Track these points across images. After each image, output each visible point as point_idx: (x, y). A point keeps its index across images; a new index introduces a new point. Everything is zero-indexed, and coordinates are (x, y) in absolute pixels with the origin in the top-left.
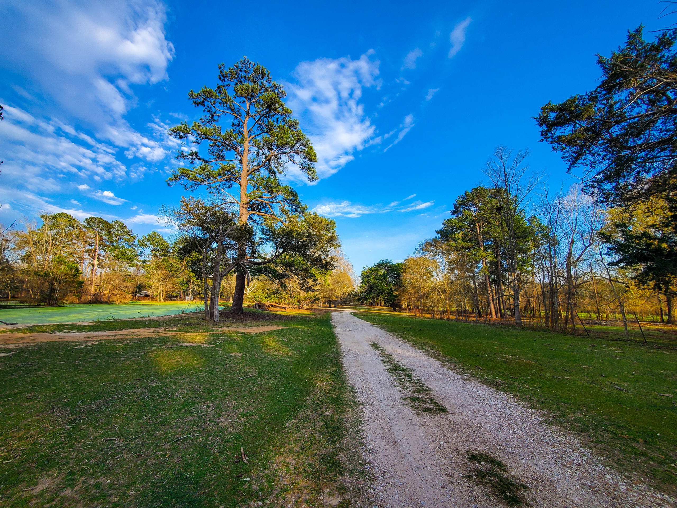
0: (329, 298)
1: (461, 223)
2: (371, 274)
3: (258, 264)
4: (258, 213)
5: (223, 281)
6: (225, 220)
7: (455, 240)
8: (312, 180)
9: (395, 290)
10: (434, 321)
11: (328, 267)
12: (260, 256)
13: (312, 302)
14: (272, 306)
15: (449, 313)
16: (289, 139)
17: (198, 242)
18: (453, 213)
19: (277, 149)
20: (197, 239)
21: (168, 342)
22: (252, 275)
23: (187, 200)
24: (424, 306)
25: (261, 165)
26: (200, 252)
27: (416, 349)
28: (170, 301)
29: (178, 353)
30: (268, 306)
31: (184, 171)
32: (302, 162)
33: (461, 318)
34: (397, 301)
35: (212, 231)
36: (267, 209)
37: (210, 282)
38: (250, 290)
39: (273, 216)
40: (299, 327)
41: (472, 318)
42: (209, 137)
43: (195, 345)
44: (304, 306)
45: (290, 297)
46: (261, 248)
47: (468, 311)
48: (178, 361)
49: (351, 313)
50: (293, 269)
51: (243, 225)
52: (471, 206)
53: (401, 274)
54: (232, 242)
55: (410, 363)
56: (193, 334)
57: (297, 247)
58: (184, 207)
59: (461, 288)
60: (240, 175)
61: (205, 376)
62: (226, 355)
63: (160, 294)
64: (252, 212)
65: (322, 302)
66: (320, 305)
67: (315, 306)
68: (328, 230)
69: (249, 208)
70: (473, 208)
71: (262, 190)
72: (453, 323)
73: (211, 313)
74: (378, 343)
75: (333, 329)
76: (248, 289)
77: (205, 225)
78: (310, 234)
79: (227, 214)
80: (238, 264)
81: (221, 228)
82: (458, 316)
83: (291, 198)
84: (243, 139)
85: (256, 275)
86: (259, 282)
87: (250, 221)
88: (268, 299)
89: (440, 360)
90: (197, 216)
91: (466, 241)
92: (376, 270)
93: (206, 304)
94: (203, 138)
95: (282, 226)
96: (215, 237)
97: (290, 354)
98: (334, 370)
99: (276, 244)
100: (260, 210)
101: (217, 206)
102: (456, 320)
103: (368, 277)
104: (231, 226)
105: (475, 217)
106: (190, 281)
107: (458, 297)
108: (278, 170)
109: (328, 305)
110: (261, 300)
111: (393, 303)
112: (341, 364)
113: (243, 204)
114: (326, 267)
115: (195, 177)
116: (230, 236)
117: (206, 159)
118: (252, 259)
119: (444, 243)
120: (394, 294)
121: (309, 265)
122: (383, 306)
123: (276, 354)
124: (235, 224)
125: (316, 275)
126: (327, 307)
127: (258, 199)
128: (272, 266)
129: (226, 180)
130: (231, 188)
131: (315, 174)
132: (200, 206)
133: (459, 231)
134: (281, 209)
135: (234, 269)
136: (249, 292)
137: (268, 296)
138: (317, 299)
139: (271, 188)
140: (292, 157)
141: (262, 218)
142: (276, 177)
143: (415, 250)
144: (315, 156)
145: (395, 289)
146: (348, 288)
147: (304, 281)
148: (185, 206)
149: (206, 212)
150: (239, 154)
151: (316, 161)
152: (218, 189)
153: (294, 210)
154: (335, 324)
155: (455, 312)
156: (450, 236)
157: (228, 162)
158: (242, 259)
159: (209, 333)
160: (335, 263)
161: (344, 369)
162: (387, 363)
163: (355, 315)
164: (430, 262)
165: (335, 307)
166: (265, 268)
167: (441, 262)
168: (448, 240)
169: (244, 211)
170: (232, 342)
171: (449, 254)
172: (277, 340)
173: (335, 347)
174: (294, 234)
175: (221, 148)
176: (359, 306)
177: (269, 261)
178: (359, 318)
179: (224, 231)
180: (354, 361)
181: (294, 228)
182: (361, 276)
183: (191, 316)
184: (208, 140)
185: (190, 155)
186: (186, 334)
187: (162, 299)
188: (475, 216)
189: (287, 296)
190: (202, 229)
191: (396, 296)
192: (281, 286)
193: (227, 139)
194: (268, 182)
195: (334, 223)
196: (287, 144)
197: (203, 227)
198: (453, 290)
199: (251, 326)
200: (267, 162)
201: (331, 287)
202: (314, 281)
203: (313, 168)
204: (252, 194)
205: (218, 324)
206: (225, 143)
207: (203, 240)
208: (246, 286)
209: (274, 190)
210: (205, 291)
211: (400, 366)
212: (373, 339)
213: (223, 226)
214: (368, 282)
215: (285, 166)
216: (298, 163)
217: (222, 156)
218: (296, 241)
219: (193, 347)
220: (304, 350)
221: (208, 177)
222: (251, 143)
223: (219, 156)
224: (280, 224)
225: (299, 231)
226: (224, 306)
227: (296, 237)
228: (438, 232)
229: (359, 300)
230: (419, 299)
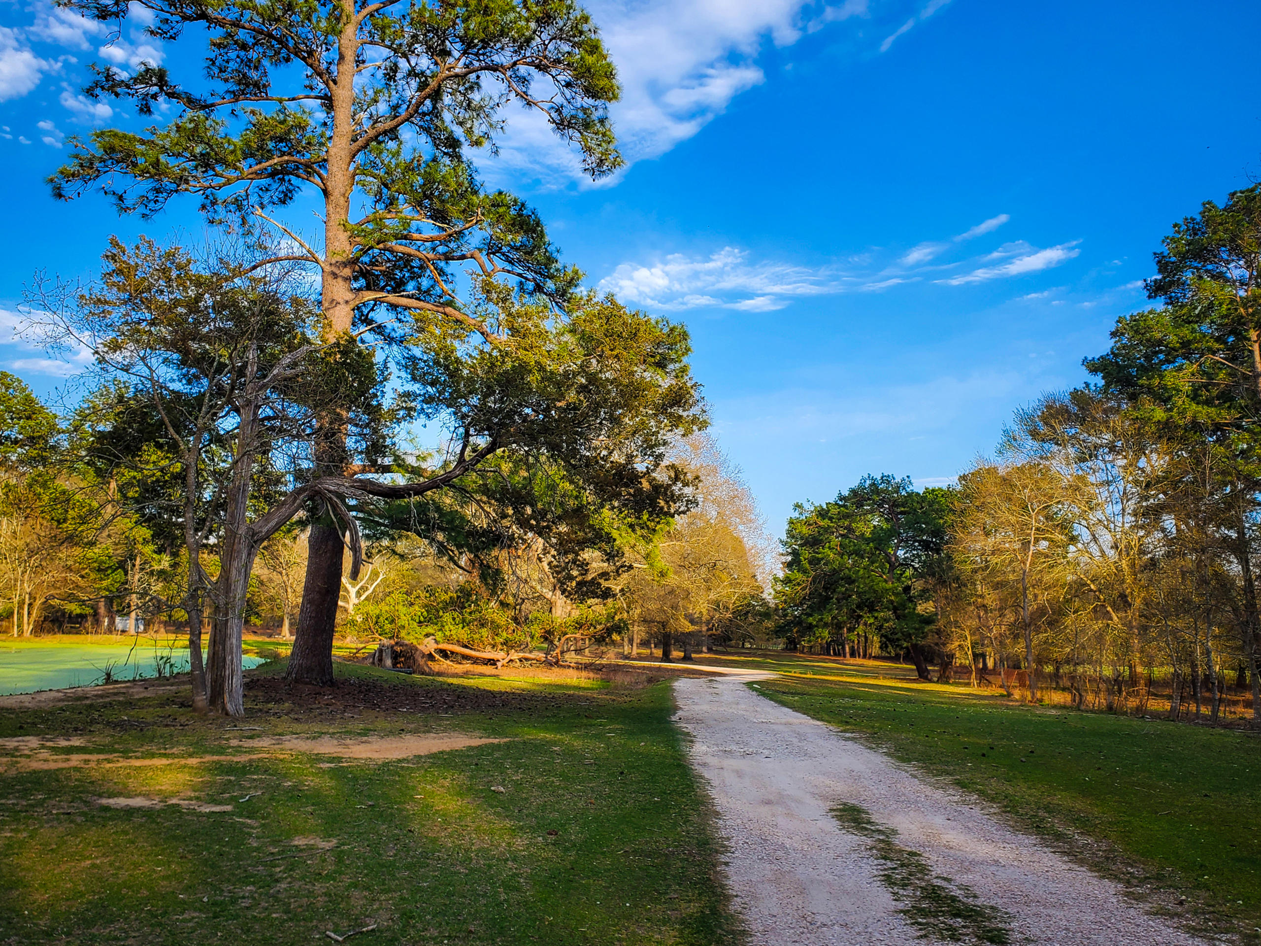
0: (664, 625)
1: (1185, 331)
2: (827, 530)
3: (393, 493)
4: (392, 298)
5: (257, 560)
6: (270, 325)
7: (1163, 398)
8: (598, 169)
9: (924, 595)
10: (1082, 718)
11: (662, 503)
12: (400, 464)
13: (600, 640)
14: (444, 654)
15: (1142, 688)
16: (512, 16)
17: (169, 410)
18: (1156, 290)
19: (465, 53)
20: (162, 398)
21: (52, 793)
22: (368, 537)
23: (130, 251)
24: (1040, 661)
25: (403, 112)
26: (173, 447)
27: (1015, 830)
28: (59, 636)
29: (93, 834)
30: (431, 657)
31: (116, 142)
32: (559, 100)
33: (1193, 708)
34: (930, 640)
35: (221, 367)
36: (425, 283)
37: (211, 564)
38: (358, 594)
39: (449, 310)
40: (549, 736)
41: (1240, 709)
42: (210, 11)
43: (155, 803)
44: (567, 656)
45: (515, 619)
46: (403, 434)
47: (1221, 679)
48: (94, 866)
49: (750, 685)
50: (529, 510)
51: (337, 344)
52: (1228, 262)
53: (949, 531)
54: (293, 411)
55: (994, 888)
56: (147, 762)
57: (545, 429)
58: (115, 279)
59: (1190, 585)
60: (323, 154)
61: (200, 925)
62: (275, 843)
63: (21, 607)
64: (369, 296)
65: (637, 640)
66: (626, 650)
67: (610, 657)
68: (661, 365)
69: (356, 279)
70: (1237, 271)
71: (406, 210)
72: (1161, 726)
73: (214, 681)
74: (864, 806)
75: (684, 747)
76: (353, 591)
77: (194, 346)
78: (593, 379)
79: (277, 301)
80: (318, 493)
81: (251, 355)
82: (1182, 699)
83: (519, 239)
84: (338, 19)
85: (384, 534)
86: (396, 561)
87: (363, 328)
88: (430, 630)
89: (1115, 878)
90: (165, 313)
91: (1208, 403)
92: (846, 516)
93: (194, 645)
94: (185, 18)
95: (487, 348)
96: (233, 388)
97: (520, 843)
98: (693, 908)
99: (464, 417)
100: (398, 287)
101: (238, 272)
102: (1172, 716)
103: (813, 542)
104: (291, 348)
105: (1245, 306)
106: (132, 557)
107: (1180, 625)
108: (470, 131)
109: (659, 652)
110: (403, 634)
111: (915, 646)
112: (723, 887)
113: (337, 264)
114: (653, 504)
115: (156, 164)
116: (285, 387)
117: (196, 94)
118: (370, 476)
119: (1117, 411)
120: (920, 609)
121: (589, 496)
122: (876, 658)
123: (465, 843)
124: (306, 340)
125: (615, 534)
126: (656, 659)
127: (393, 243)
128: (448, 500)
129: (272, 175)
130: (291, 205)
131: (611, 147)
132: (174, 274)
133: (1180, 361)
134: (479, 284)
135: (301, 514)
136: (353, 600)
137: (431, 617)
138: (619, 628)
139: (442, 201)
140: (524, 80)
141: (408, 316)
142: (459, 157)
143: (1000, 438)
144: (610, 75)
145: (925, 591)
146: (735, 584)
147: (571, 557)
148: (119, 272)
149: (199, 298)
150: (320, 75)
151: (615, 97)
152: (240, 208)
153: (530, 286)
154: (689, 728)
155: (1165, 683)
156: (1143, 381)
157: (278, 107)
158: (331, 474)
159: (208, 758)
160: (688, 490)
161: (735, 906)
162: (904, 886)
163: (765, 690)
164: (1065, 483)
165: (687, 659)
166: (422, 507)
167: (1108, 483)
168: (1133, 397)
169: (341, 291)
170: (296, 795)
171: (1141, 451)
172: (469, 789)
173: (695, 818)
174: (533, 379)
175: (253, 55)
176: (777, 656)
177: (436, 483)
178: (783, 704)
179: (264, 369)
180: (770, 875)
181: (531, 358)
182: (784, 537)
183: (138, 693)
184: (203, 23)
185: (136, 80)
186: (123, 763)
187: (28, 628)
188: (1245, 302)
189: (502, 618)
190: (183, 362)
191: (928, 620)
192: (483, 577)
193: (278, 20)
194: (429, 180)
195: (684, 336)
196: (503, 34)
197: (185, 352)
198: (1159, 596)
199: (365, 733)
200: (428, 102)
201: (672, 580)
202: (610, 557)
203: (602, 121)
204: (370, 227)
205: (241, 725)
206: (270, 36)
207: (187, 403)
208: (344, 580)
209: (453, 211)
210: (193, 596)
211: (954, 899)
212: (841, 789)
213: (261, 349)
214: (814, 562)
215: (495, 118)
216: (546, 106)
217: (256, 85)
218: (539, 404)
219: (147, 813)
220: (573, 828)
221: (206, 162)
222: (366, 29)
223: (247, 85)
224: (476, 339)
225: (551, 366)
226: (261, 654)
227: (542, 393)
228: (1094, 367)
229: (779, 631)
230: (1019, 630)
